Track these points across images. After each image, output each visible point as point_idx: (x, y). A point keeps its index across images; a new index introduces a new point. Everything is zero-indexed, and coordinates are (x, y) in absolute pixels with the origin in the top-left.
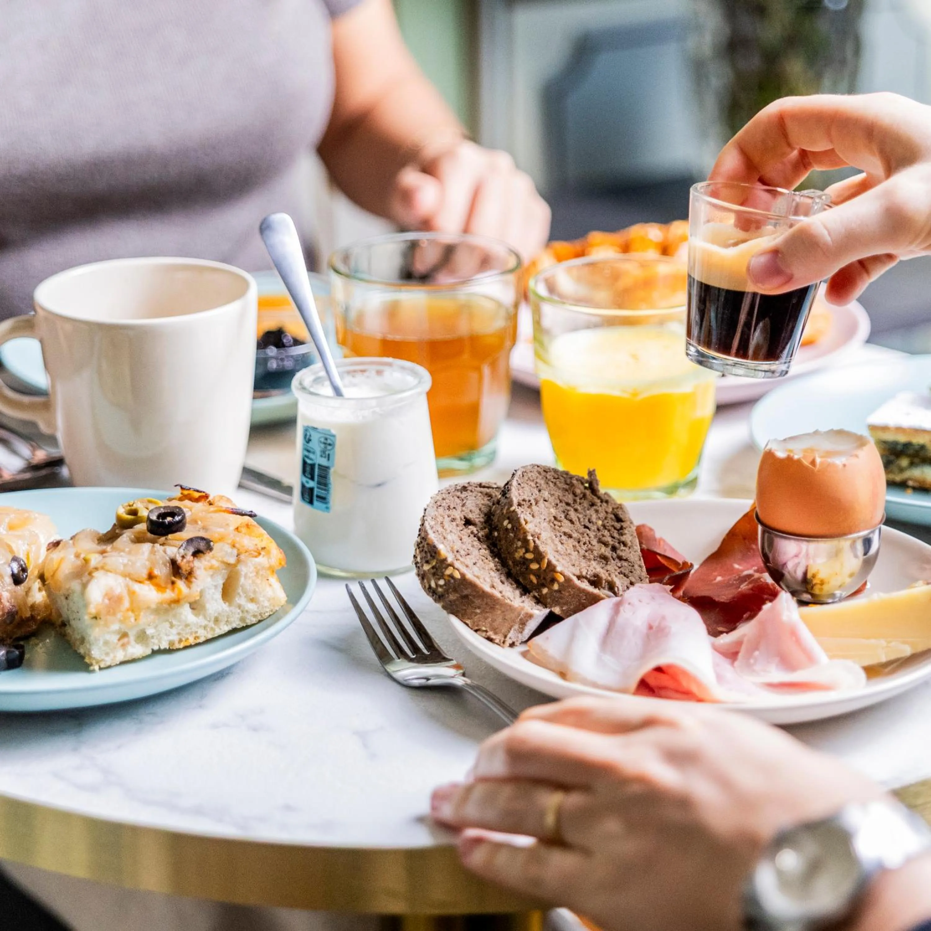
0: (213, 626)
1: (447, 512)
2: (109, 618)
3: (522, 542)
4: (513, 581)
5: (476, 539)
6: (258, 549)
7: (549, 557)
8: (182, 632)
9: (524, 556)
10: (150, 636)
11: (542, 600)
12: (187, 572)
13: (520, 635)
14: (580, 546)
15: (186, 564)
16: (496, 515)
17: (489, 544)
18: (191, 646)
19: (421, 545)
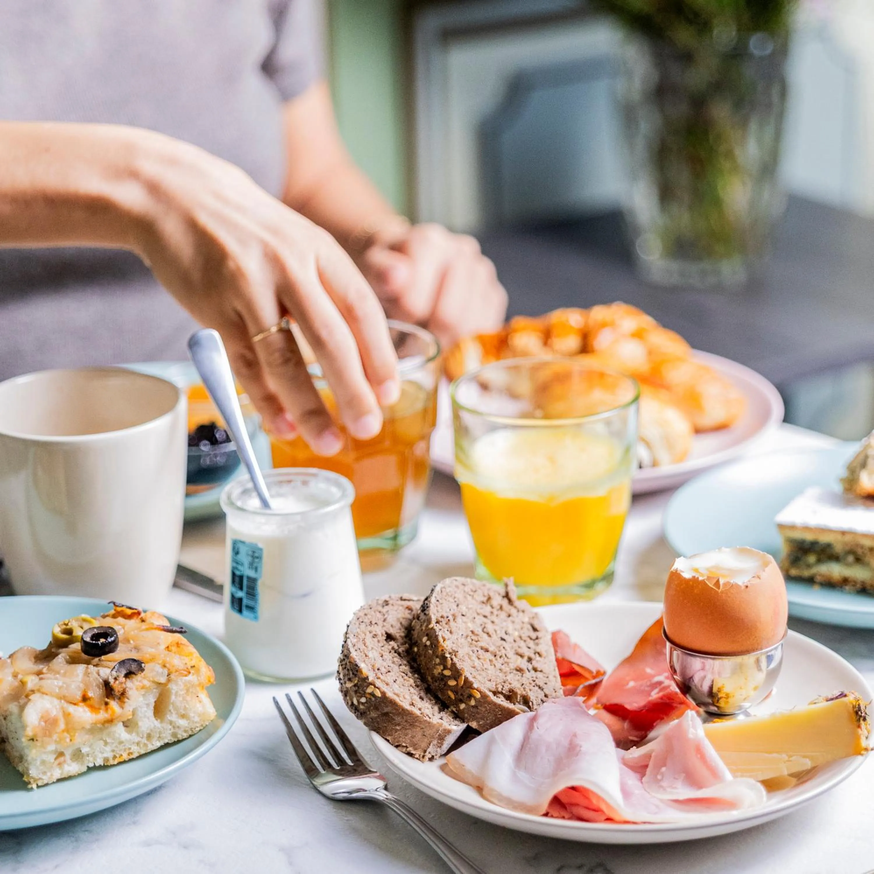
0: (146, 742)
1: (369, 628)
2: (46, 739)
3: (440, 659)
4: (432, 696)
5: (396, 655)
6: (187, 668)
7: (465, 674)
8: (116, 749)
9: (442, 673)
10: (85, 754)
11: (460, 715)
12: (120, 693)
13: (439, 749)
14: (496, 660)
15: (118, 685)
16: (416, 630)
17: (409, 659)
18: (125, 762)
19: (344, 663)
